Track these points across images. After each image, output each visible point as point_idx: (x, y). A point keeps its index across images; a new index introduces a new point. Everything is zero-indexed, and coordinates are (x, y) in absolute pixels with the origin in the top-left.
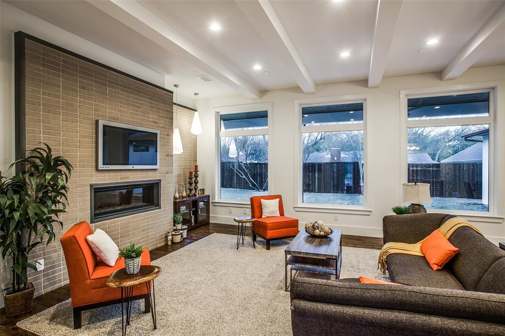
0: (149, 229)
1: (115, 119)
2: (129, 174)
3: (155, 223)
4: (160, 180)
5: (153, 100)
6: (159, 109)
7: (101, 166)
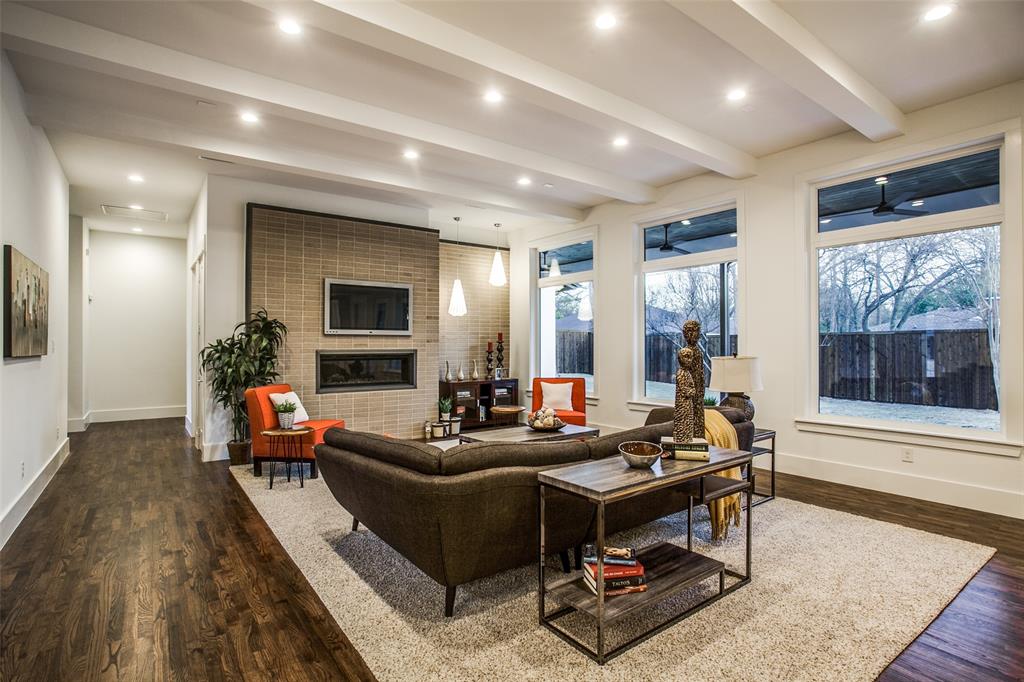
0: (396, 413)
1: (349, 276)
2: (368, 341)
3: (406, 407)
4: (416, 351)
5: (404, 246)
6: (415, 256)
7: (328, 330)
